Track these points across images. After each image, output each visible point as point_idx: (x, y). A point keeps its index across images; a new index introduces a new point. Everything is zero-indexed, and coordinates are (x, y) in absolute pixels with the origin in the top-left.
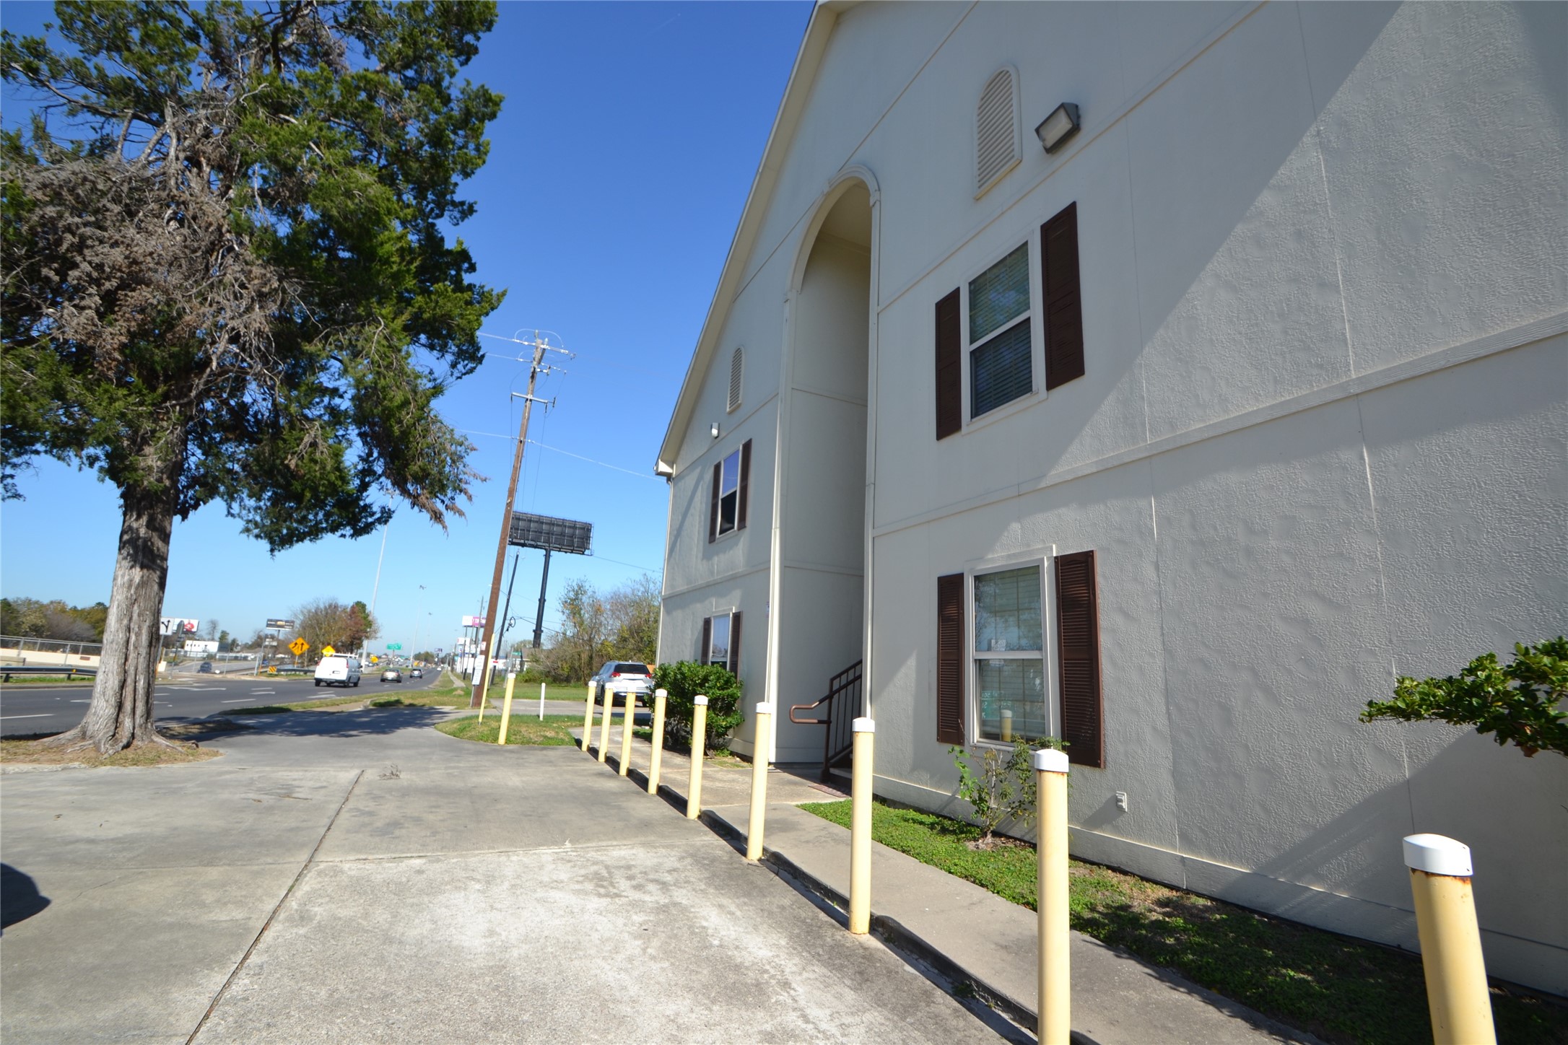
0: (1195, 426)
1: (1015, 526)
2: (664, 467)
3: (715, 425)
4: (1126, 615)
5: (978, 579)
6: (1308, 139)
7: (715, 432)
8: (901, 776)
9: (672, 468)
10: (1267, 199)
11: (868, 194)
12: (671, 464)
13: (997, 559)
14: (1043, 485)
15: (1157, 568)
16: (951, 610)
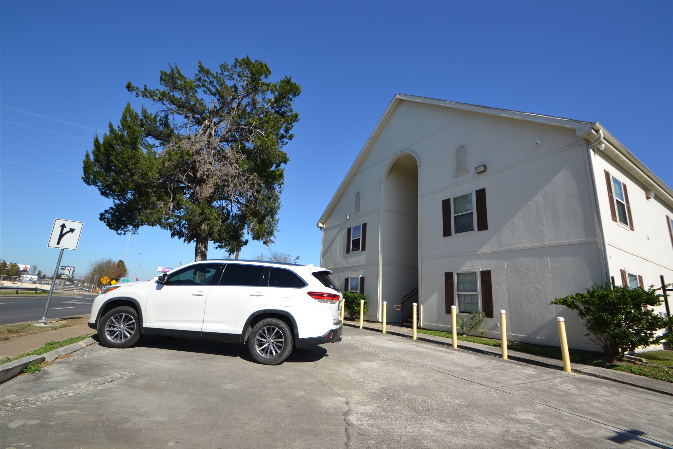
0: (515, 247)
1: (469, 263)
2: (321, 225)
3: (348, 215)
4: (499, 285)
5: (457, 274)
6: (539, 194)
7: (348, 217)
8: (433, 323)
9: (323, 225)
10: (530, 203)
11: (417, 163)
12: (323, 224)
13: (464, 269)
14: (477, 253)
15: (506, 276)
16: (450, 281)
